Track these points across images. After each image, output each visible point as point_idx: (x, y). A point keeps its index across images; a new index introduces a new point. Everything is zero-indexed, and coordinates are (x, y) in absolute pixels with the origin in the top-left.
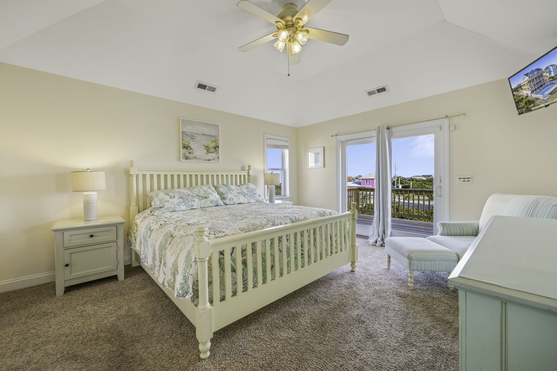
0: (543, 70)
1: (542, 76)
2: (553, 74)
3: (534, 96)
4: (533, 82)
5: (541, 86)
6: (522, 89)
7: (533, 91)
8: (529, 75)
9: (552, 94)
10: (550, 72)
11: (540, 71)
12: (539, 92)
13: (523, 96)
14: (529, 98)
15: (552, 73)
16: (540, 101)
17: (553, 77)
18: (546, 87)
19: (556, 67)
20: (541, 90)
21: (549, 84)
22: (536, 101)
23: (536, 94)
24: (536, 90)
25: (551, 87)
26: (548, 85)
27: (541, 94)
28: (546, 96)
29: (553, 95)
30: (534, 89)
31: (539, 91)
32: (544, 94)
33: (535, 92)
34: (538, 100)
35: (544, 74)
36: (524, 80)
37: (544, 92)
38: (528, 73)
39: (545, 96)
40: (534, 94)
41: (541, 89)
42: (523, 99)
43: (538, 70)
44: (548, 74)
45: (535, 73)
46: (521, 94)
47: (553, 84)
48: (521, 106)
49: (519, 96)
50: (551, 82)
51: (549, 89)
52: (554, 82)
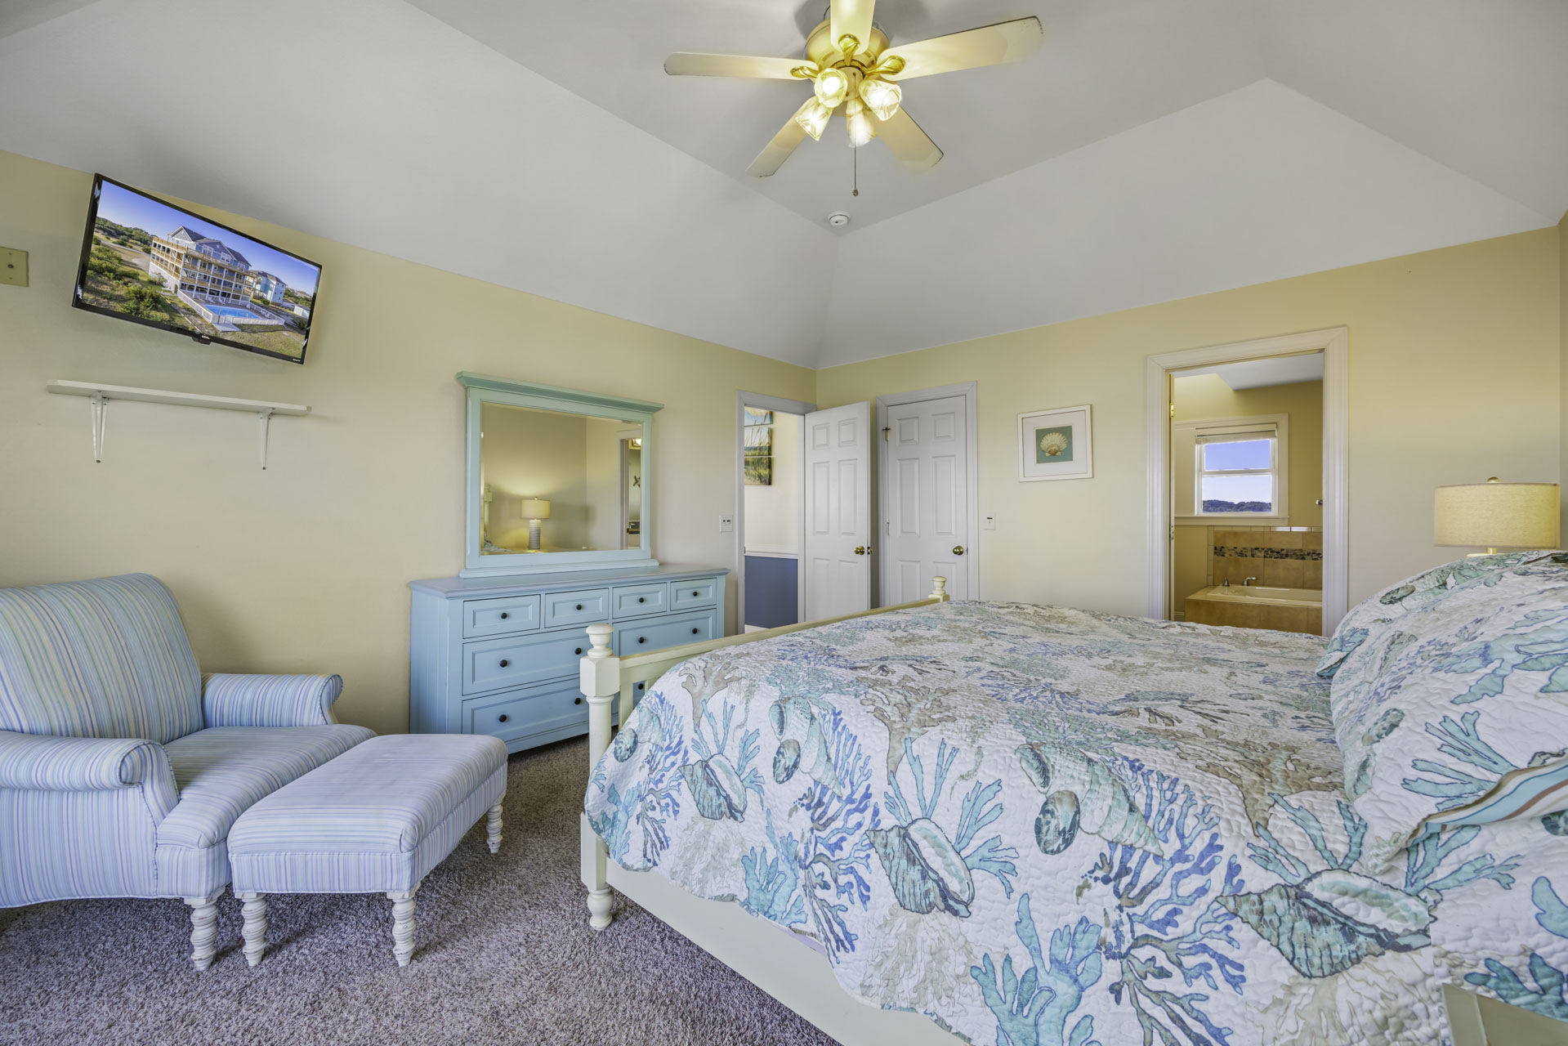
0: (250, 269)
1: (240, 276)
2: (269, 296)
3: (184, 298)
4: (204, 267)
5: (224, 294)
6: (148, 251)
7: (191, 288)
8: (201, 241)
9: (243, 330)
10: (266, 288)
11: (241, 265)
12: (208, 302)
13: (140, 272)
14: (161, 292)
15: (270, 292)
16: (200, 322)
17: (266, 302)
18: (237, 306)
19: (283, 290)
20: (218, 303)
21: (248, 306)
22: (185, 314)
23: (196, 299)
24: (203, 290)
25: (250, 316)
26: (244, 307)
27: (212, 310)
28: (225, 324)
29: (245, 334)
30: (196, 284)
31: (210, 299)
32: (223, 317)
33: (194, 292)
34: (192, 317)
35: (250, 279)
36: (176, 239)
37: (224, 312)
38: (202, 237)
39: (222, 321)
40: (191, 296)
41: (220, 301)
42: (133, 277)
43: (239, 257)
44: (258, 287)
45: (224, 255)
46: (134, 261)
47: (258, 313)
48: (105, 288)
49: (120, 260)
50: (255, 307)
51: (240, 315)
52: (263, 311)
